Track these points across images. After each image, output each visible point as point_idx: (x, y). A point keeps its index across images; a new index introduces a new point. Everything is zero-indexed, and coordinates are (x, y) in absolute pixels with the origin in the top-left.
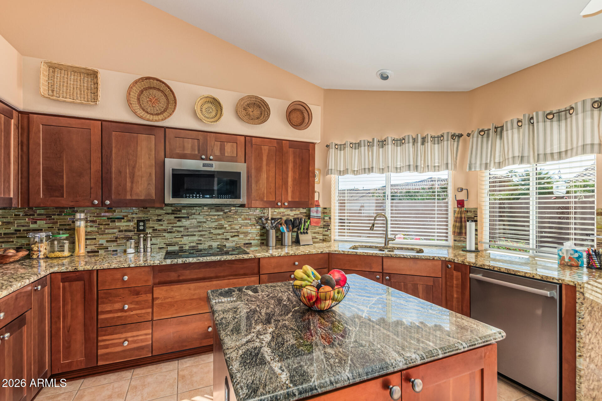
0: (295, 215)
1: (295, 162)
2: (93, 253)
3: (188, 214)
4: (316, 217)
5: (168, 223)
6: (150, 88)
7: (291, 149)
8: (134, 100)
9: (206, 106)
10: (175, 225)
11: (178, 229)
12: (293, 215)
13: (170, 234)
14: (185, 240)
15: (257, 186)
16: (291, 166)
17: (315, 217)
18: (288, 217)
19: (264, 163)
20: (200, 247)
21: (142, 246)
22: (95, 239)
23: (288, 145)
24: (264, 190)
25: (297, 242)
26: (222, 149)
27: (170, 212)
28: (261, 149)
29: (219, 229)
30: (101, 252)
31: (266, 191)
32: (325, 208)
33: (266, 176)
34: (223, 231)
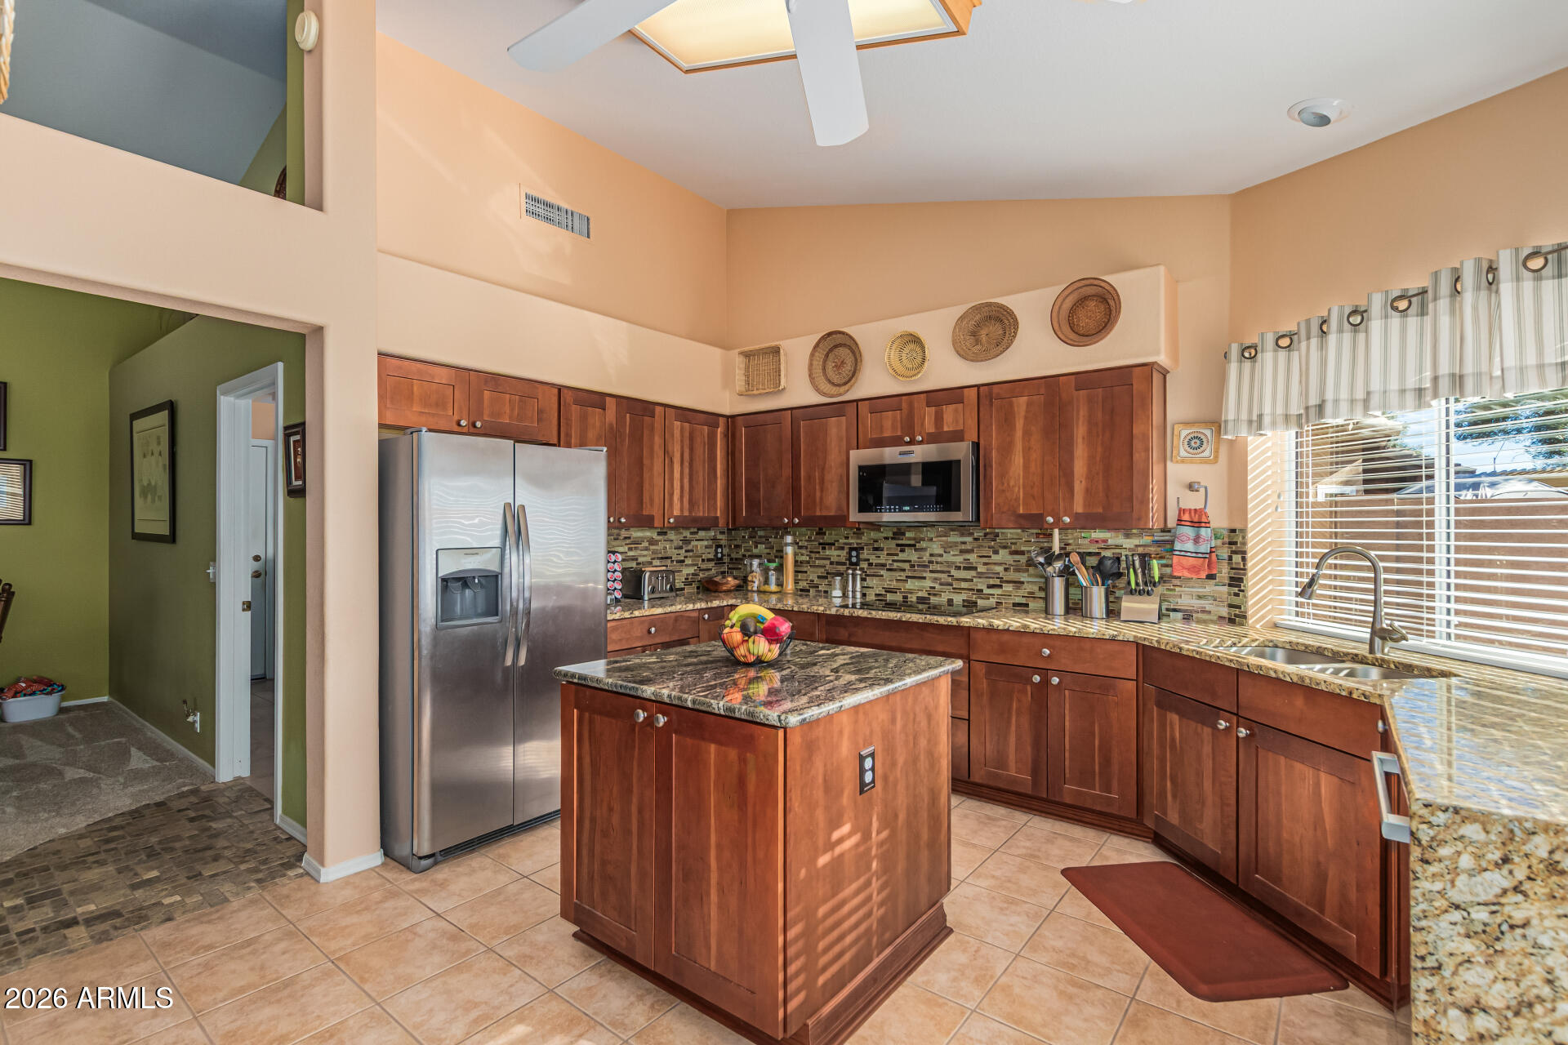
0: (1137, 546)
1: (1091, 423)
2: (804, 592)
3: (914, 539)
4: (1194, 555)
5: (888, 554)
6: (836, 346)
7: (1081, 392)
8: (818, 370)
9: (906, 350)
10: (896, 558)
11: (899, 564)
12: (1132, 546)
13: (890, 573)
14: (911, 585)
15: (1003, 484)
16: (1080, 431)
17: (1189, 554)
18: (1118, 551)
19: (1019, 434)
20: (934, 600)
21: (850, 588)
22: (806, 572)
23: (1073, 385)
24: (1019, 491)
25: (1112, 613)
26: (939, 419)
27: (891, 535)
28: (1011, 405)
29: (966, 568)
30: (812, 592)
31: (1024, 494)
32: (1233, 531)
33: (1021, 461)
34: (973, 573)
